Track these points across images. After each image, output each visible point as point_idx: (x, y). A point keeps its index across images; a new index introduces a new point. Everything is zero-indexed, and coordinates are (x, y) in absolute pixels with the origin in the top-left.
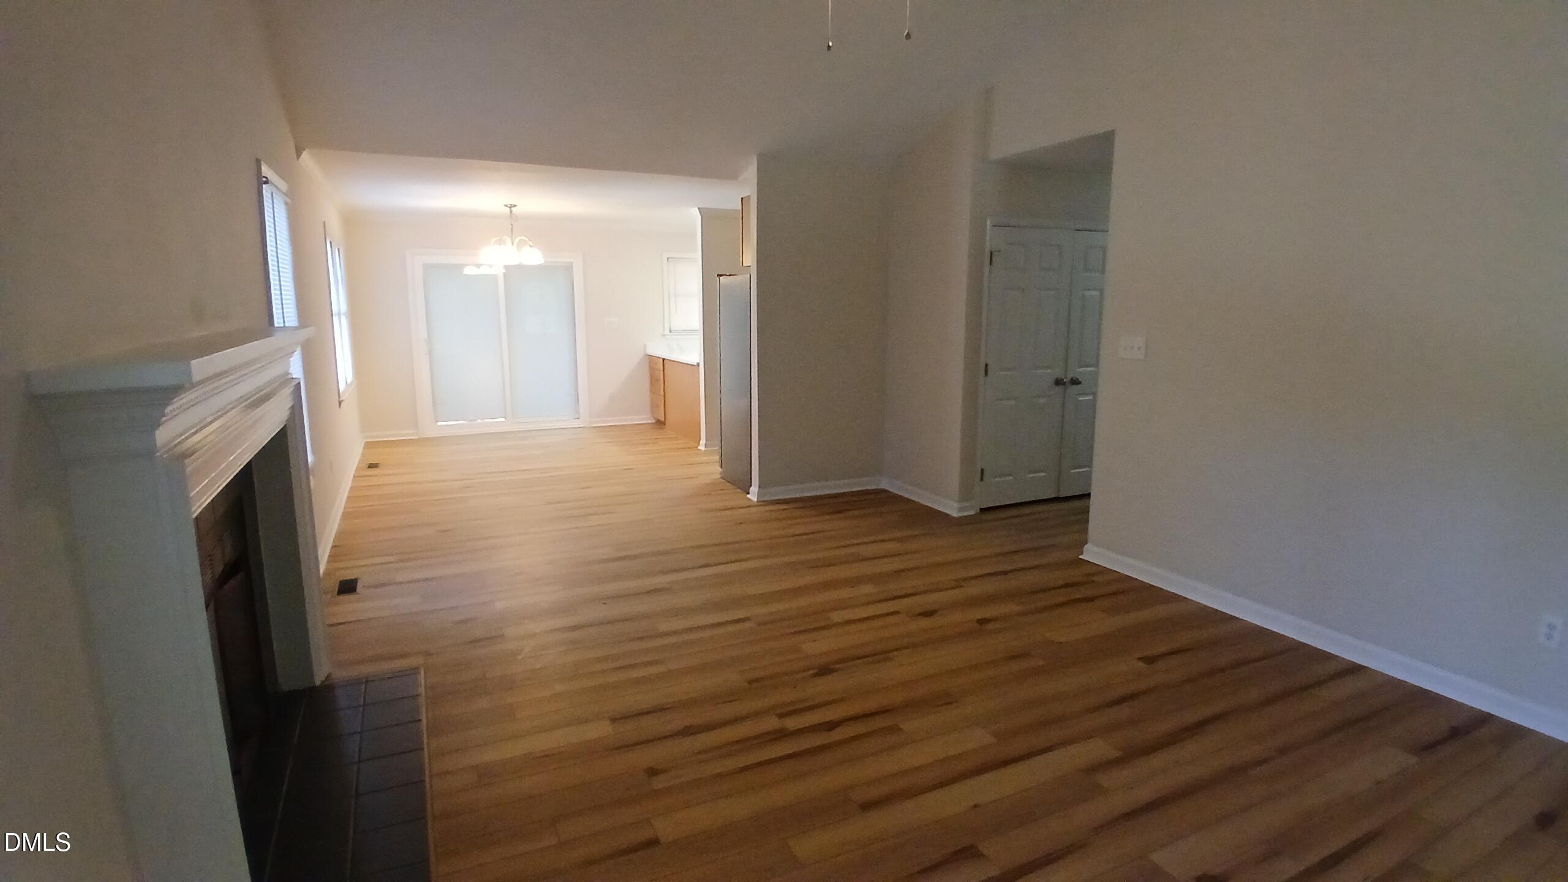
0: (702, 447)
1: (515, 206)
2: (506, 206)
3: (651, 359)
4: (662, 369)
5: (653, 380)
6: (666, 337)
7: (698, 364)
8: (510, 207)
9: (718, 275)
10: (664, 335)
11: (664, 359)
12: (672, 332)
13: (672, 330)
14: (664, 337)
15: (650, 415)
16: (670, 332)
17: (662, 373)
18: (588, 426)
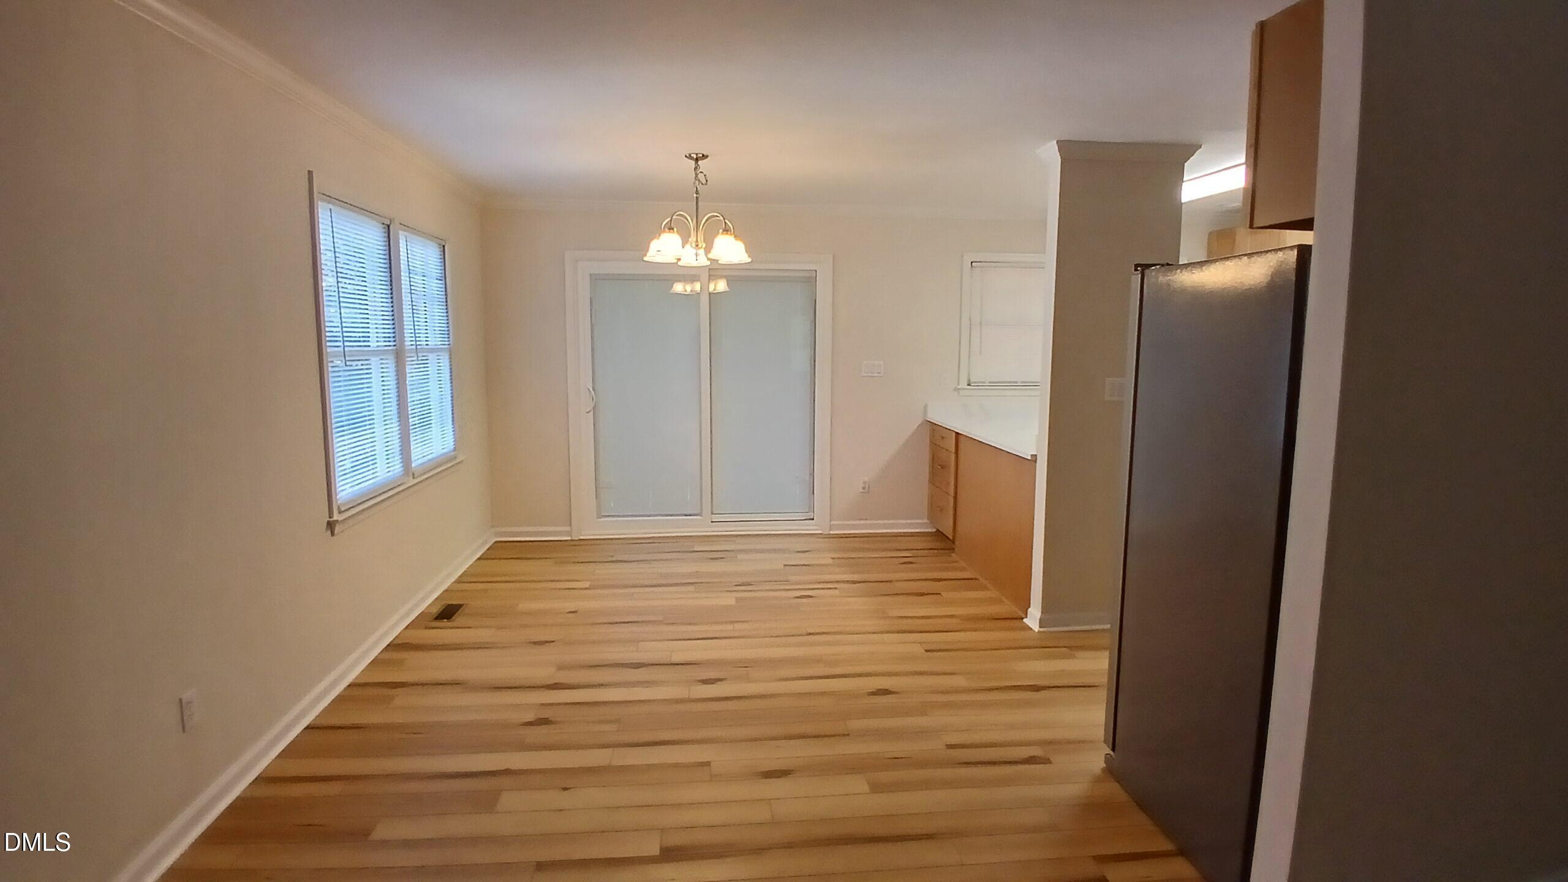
0: (1033, 619)
1: (704, 157)
2: (690, 157)
3: (934, 430)
4: (953, 450)
5: (937, 466)
6: (961, 392)
7: (1034, 458)
8: (697, 160)
9: (1137, 266)
10: (957, 390)
11: (957, 433)
12: (972, 385)
13: (972, 381)
14: (959, 392)
15: (928, 521)
16: (969, 385)
17: (953, 457)
18: (826, 533)
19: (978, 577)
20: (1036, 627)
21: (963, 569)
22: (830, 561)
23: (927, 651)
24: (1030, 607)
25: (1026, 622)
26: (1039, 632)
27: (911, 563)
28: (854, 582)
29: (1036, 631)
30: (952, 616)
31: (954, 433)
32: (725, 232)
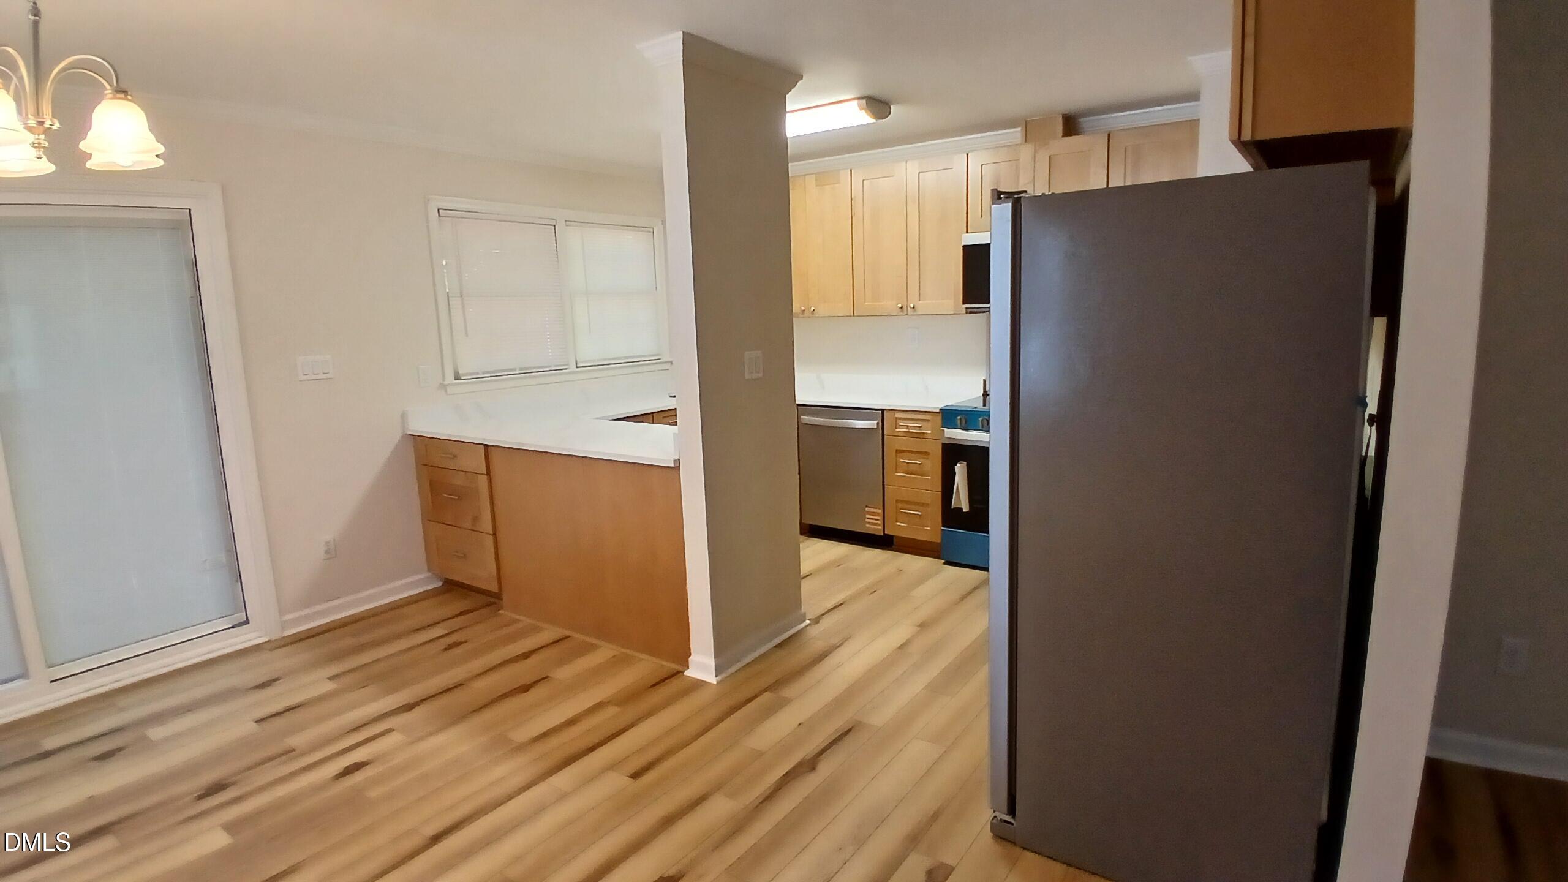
0: (702, 669)
3: (428, 449)
4: (481, 471)
5: (445, 496)
11: (486, 446)
12: (462, 378)
13: (460, 372)
14: (446, 391)
15: (430, 574)
16: (456, 379)
17: (483, 480)
18: (277, 637)
19: (567, 633)
20: (712, 679)
21: (535, 630)
22: (330, 686)
23: (636, 776)
24: (690, 655)
25: (688, 675)
26: (717, 683)
27: (457, 644)
28: (409, 707)
29: (715, 683)
30: (599, 706)
31: (483, 446)
32: (119, 95)
